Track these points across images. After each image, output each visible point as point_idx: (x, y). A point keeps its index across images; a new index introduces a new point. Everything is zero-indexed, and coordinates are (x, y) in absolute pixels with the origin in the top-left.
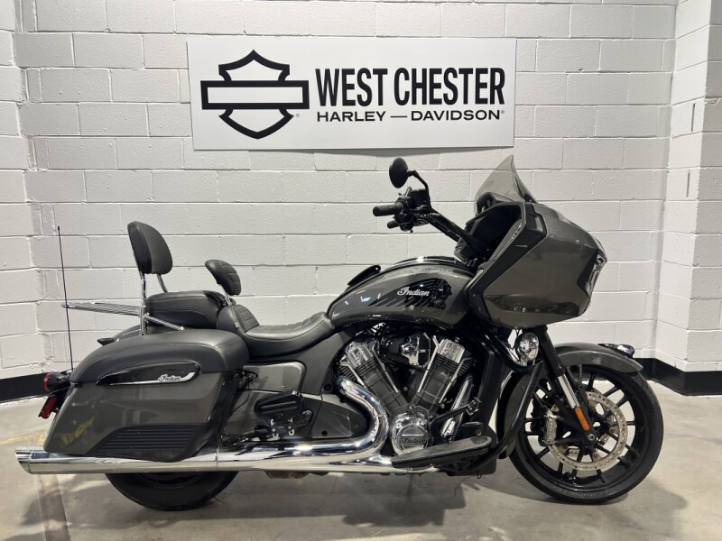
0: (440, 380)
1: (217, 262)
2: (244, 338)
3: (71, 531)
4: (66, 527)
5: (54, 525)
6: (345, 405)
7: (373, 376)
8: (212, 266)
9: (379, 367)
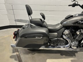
0: (81, 37)
1: (42, 13)
2: (48, 29)
3: (20, 54)
4: (19, 54)
5: (17, 53)
6: (64, 40)
7: (69, 35)
8: (42, 14)
9: (70, 34)
